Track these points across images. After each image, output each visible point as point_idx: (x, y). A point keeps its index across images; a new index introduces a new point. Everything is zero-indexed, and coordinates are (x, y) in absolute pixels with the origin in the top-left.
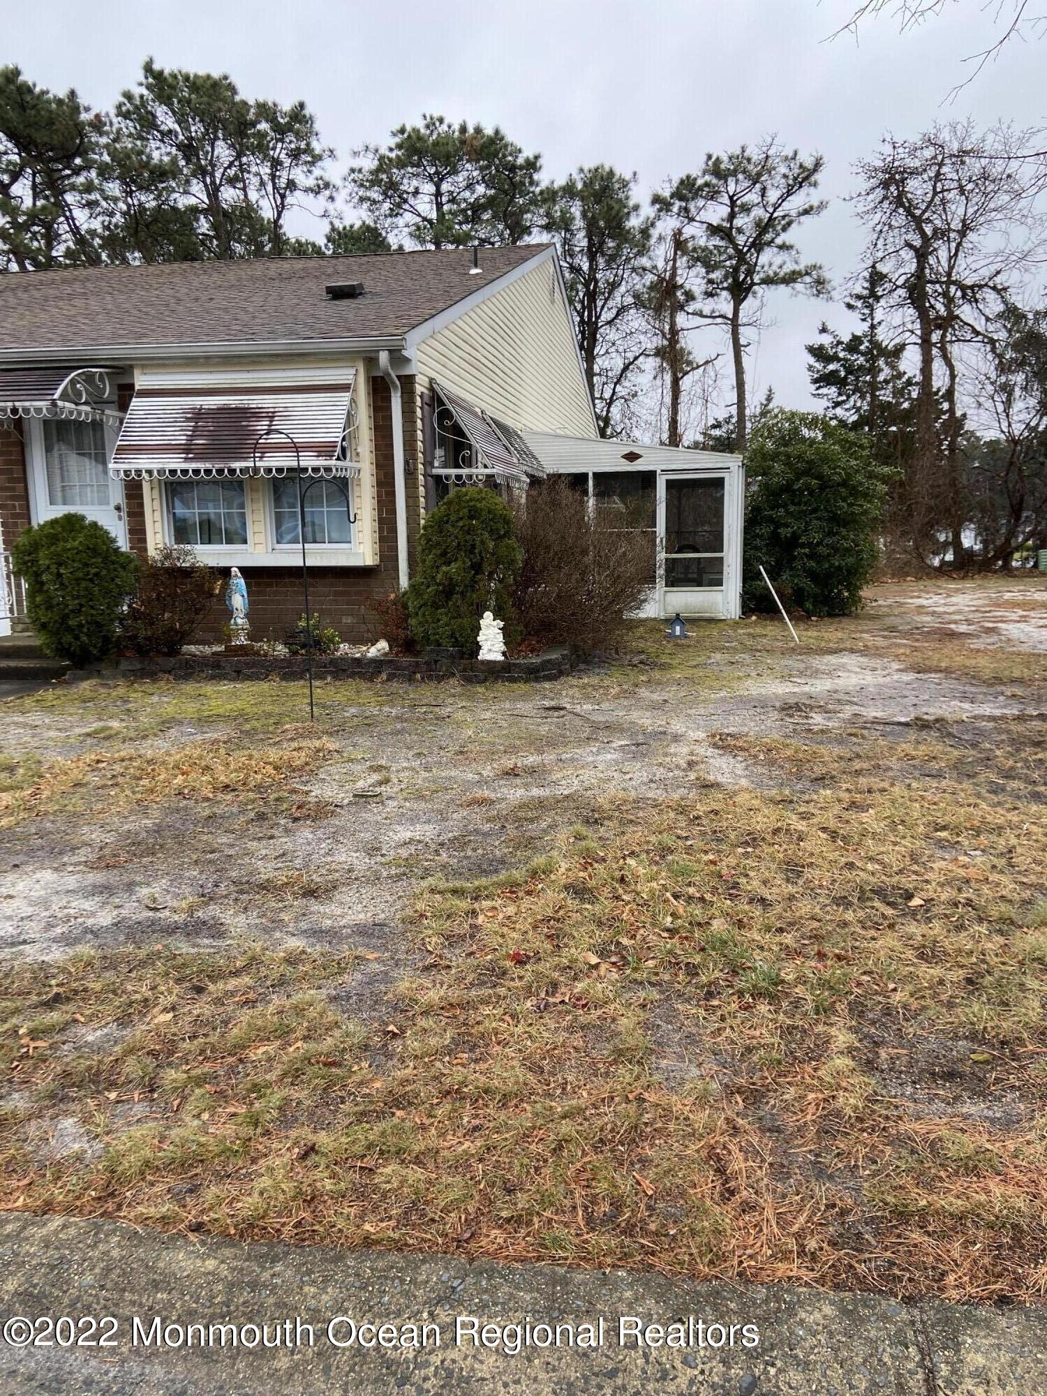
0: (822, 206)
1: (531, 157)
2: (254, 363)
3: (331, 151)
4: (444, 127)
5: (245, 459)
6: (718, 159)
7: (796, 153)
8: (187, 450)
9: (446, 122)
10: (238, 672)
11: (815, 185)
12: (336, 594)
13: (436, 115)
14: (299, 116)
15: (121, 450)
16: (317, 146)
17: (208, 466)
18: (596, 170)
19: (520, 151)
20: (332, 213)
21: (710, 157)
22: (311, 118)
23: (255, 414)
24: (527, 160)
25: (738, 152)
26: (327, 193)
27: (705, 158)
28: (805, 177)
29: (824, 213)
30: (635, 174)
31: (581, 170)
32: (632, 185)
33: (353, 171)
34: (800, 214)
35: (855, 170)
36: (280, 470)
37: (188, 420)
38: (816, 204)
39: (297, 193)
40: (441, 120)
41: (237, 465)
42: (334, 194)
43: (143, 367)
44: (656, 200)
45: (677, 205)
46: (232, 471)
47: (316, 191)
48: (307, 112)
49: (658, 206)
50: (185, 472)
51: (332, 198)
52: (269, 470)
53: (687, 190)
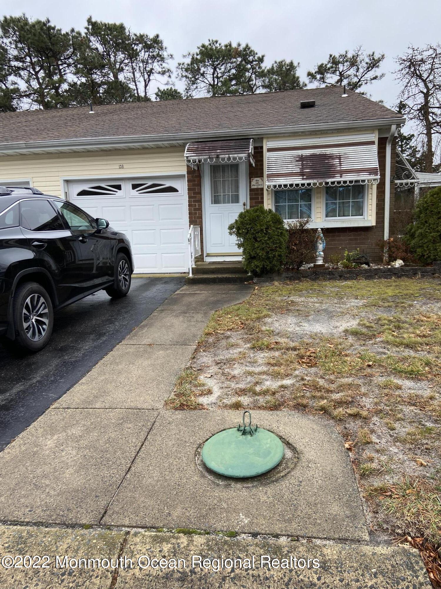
0: (383, 75)
1: (261, 57)
2: (322, 134)
3: (172, 56)
4: (218, 45)
5: (333, 177)
6: (334, 56)
7: (374, 53)
8: (302, 174)
9: (219, 42)
10: (341, 276)
11: (378, 67)
12: (351, 240)
13: (214, 40)
14: (156, 41)
15: (269, 176)
16: (165, 54)
17: (315, 181)
18: (282, 62)
19: (257, 54)
20: (171, 83)
21: (331, 56)
22: (161, 41)
23: (331, 157)
24: (259, 58)
25: (344, 53)
26: (167, 74)
27: (329, 56)
28: (374, 64)
29: (383, 79)
30: (299, 64)
31: (276, 62)
32: (297, 68)
33: (179, 64)
34: (371, 79)
35: (395, 60)
36: (351, 182)
37: (297, 161)
38: (379, 75)
39: (155, 74)
40: (217, 42)
41: (330, 180)
42: (171, 74)
43: (268, 138)
44: (309, 74)
45: (318, 76)
46: (327, 183)
47: (163, 73)
48: (160, 38)
49: (310, 77)
50: (303, 185)
51: (170, 76)
52: (345, 182)
53: (322, 70)
